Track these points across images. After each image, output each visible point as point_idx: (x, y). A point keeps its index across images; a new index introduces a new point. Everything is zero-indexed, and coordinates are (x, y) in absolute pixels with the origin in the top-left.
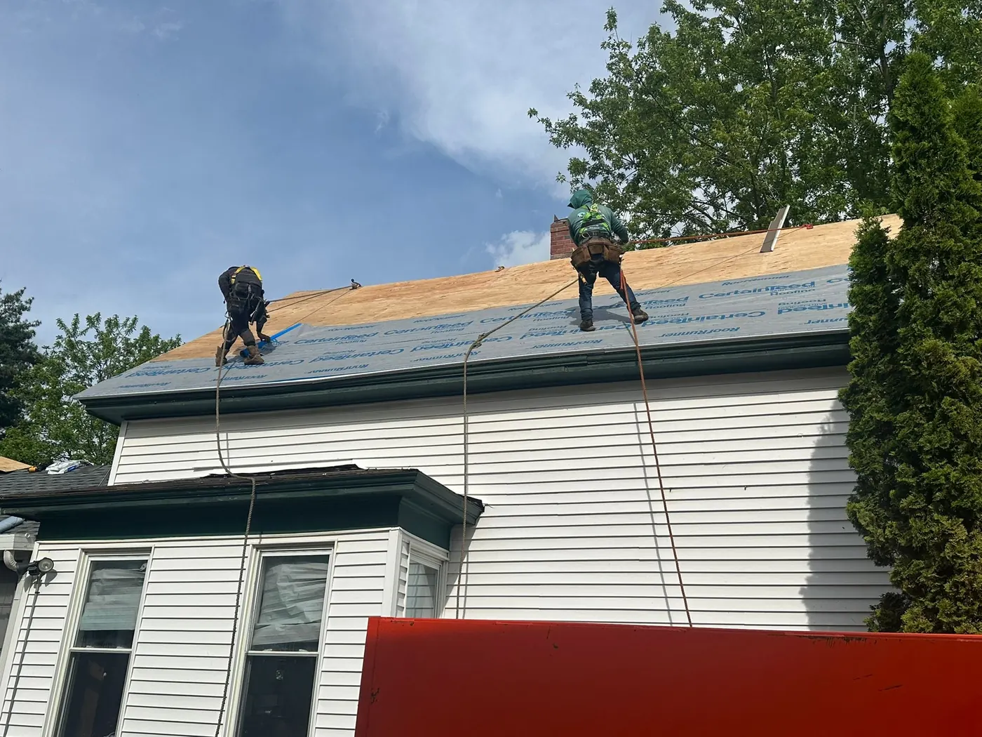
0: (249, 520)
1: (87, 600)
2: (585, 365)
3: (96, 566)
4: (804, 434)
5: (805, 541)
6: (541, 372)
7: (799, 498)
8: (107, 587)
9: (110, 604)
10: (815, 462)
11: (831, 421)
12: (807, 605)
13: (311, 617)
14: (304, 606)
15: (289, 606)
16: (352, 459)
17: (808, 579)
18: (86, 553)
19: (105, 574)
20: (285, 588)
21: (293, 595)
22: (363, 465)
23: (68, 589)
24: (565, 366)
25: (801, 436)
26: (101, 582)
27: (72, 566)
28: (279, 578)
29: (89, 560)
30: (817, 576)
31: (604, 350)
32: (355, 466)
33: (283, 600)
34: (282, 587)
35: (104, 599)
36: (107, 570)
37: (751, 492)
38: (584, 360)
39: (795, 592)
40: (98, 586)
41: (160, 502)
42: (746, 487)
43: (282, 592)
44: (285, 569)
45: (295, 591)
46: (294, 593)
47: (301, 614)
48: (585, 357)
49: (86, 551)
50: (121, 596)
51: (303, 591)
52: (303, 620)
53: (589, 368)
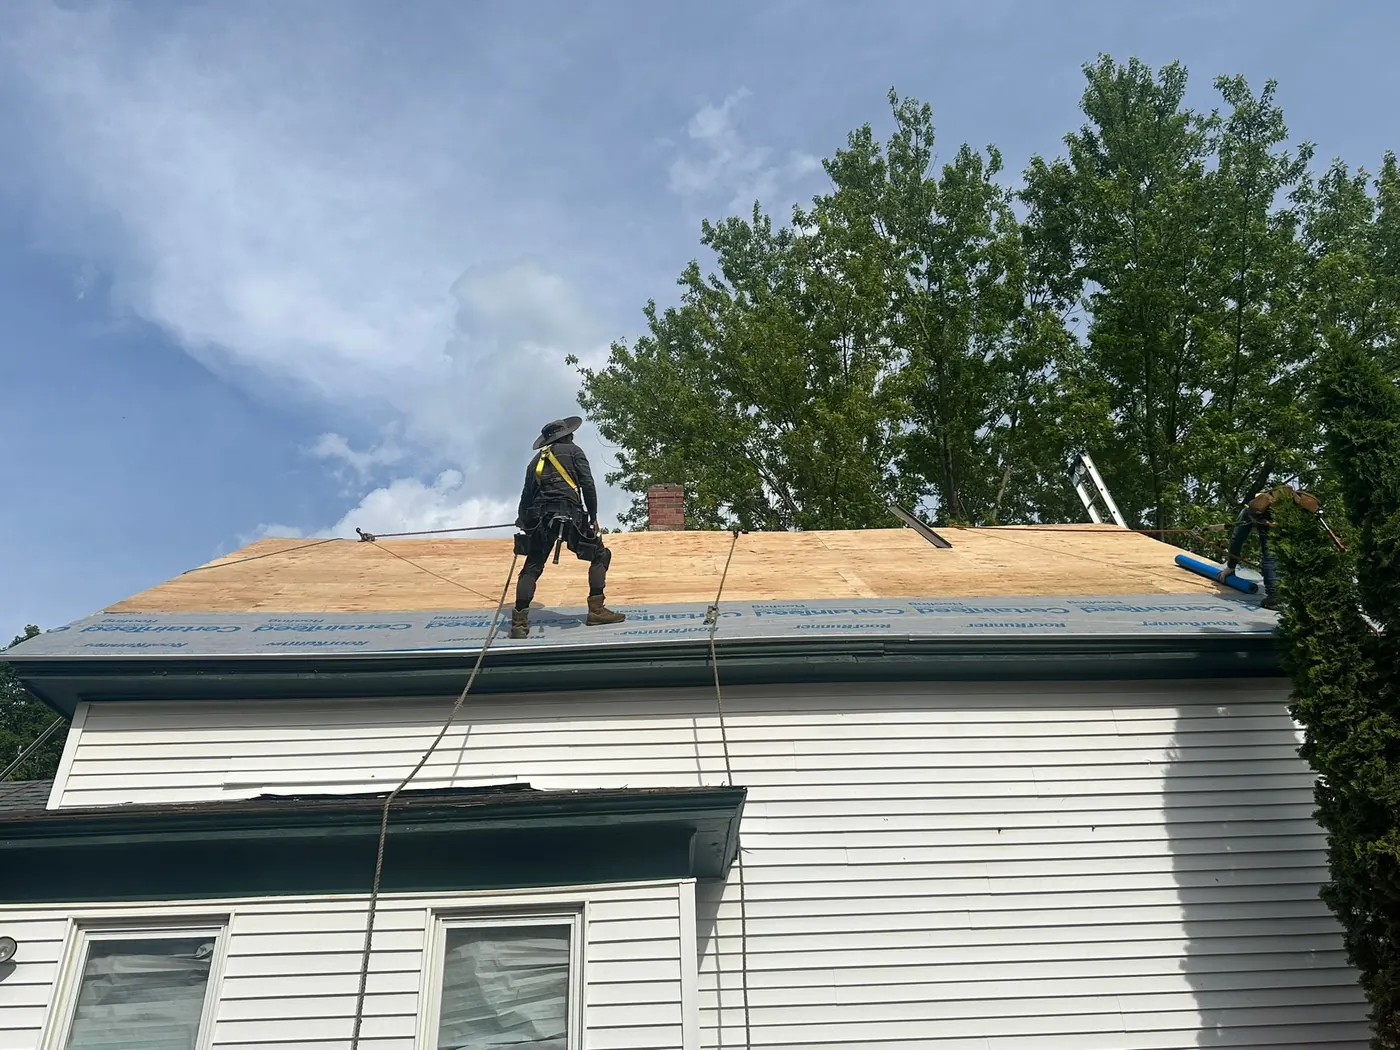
0: (379, 869)
1: (77, 1016)
2: (880, 655)
3: (97, 950)
4: (1153, 761)
5: (1173, 897)
6: (820, 660)
7: (1156, 841)
8: (120, 989)
9: (133, 1020)
10: (1168, 796)
11: (1177, 746)
12: (1192, 983)
13: (544, 1029)
14: (530, 1011)
15: (501, 1013)
16: (516, 776)
17: (1187, 948)
18: (80, 927)
19: (119, 965)
20: (491, 982)
21: (508, 993)
22: (537, 784)
23: (43, 995)
24: (854, 655)
25: (1147, 763)
26: (110, 981)
27: (54, 952)
28: (478, 965)
29: (84, 939)
30: (1197, 944)
31: (909, 637)
32: (527, 785)
33: (489, 1001)
34: (486, 980)
35: (111, 1013)
36: (120, 958)
37: (1099, 834)
38: (880, 649)
39: (1174, 966)
40: (98, 989)
41: (268, 834)
42: (1093, 827)
43: (487, 988)
44: (486, 949)
45: (512, 986)
46: (510, 989)
47: (525, 1025)
48: (882, 645)
49: (80, 923)
50: (148, 1004)
51: (523, 987)
52: (527, 1035)
53: (886, 659)
